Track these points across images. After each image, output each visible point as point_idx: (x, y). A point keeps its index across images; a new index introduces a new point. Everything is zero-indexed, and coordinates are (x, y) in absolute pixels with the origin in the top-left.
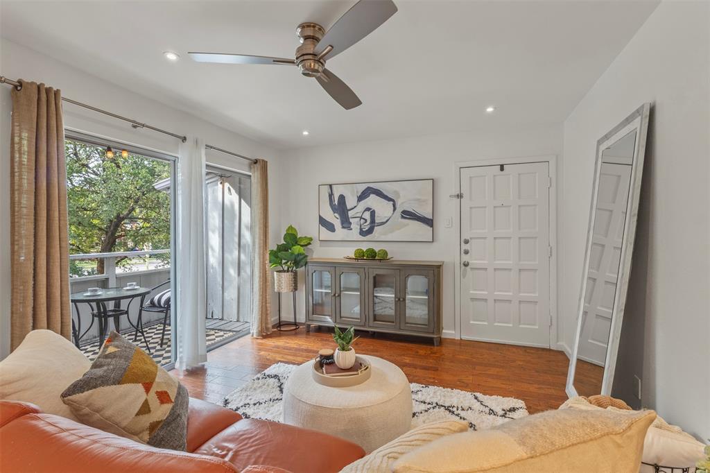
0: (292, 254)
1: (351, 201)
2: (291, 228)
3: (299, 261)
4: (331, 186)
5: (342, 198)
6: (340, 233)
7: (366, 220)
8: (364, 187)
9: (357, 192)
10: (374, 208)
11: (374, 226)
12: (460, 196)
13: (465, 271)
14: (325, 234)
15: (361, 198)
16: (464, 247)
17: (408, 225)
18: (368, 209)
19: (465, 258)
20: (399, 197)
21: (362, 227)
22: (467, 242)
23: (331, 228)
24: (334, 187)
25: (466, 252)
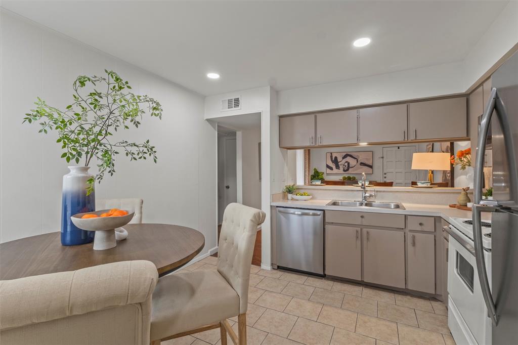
1: (339, 159)
2: (315, 169)
4: (331, 153)
5: (336, 158)
6: (335, 171)
7: (346, 166)
8: (346, 153)
9: (342, 156)
10: (349, 161)
11: (349, 168)
12: (383, 158)
14: (329, 171)
15: (344, 157)
16: (384, 176)
17: (363, 167)
18: (347, 162)
19: (385, 179)
20: (359, 158)
21: (344, 168)
22: (385, 174)
23: (331, 169)
24: (333, 154)
25: (385, 177)
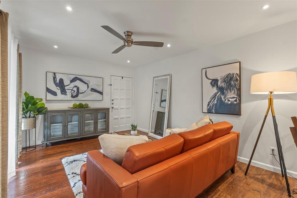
0: (36, 107)
1: (66, 82)
3: (41, 110)
4: (54, 73)
5: (61, 80)
6: (60, 96)
7: (75, 91)
8: (75, 76)
9: (70, 78)
10: (78, 86)
11: (79, 94)
13: (112, 110)
14: (50, 97)
15: (72, 81)
16: (112, 102)
17: (93, 94)
18: (76, 86)
19: (112, 106)
20: (90, 83)
21: (72, 94)
22: (113, 100)
23: (55, 94)
24: (57, 75)
25: (113, 104)
